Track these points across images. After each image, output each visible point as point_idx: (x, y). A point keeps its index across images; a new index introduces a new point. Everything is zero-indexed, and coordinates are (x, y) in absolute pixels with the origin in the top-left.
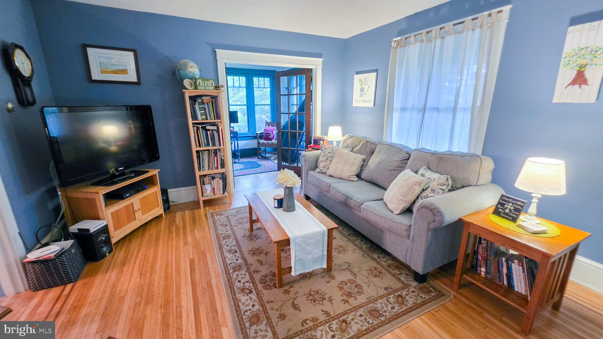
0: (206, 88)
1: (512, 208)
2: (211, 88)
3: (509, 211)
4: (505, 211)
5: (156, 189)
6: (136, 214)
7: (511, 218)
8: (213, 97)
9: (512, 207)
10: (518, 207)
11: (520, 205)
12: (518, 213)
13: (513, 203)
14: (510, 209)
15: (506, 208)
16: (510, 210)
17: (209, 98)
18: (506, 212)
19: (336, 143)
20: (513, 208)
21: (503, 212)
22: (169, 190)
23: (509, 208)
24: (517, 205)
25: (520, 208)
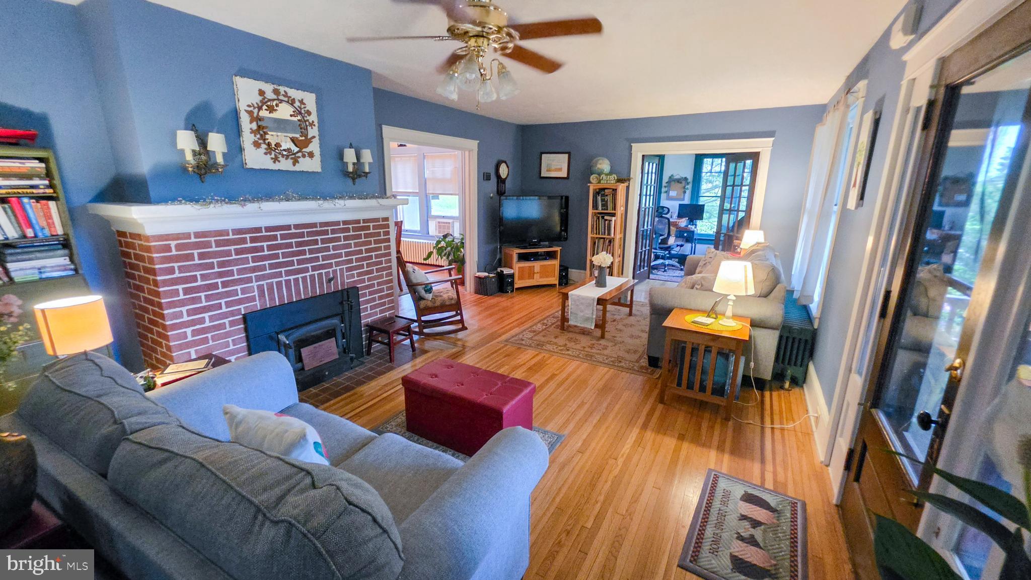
0: (608, 182)
2: (612, 182)
5: (556, 263)
6: (535, 275)
8: (613, 190)
17: (611, 190)
22: (569, 270)
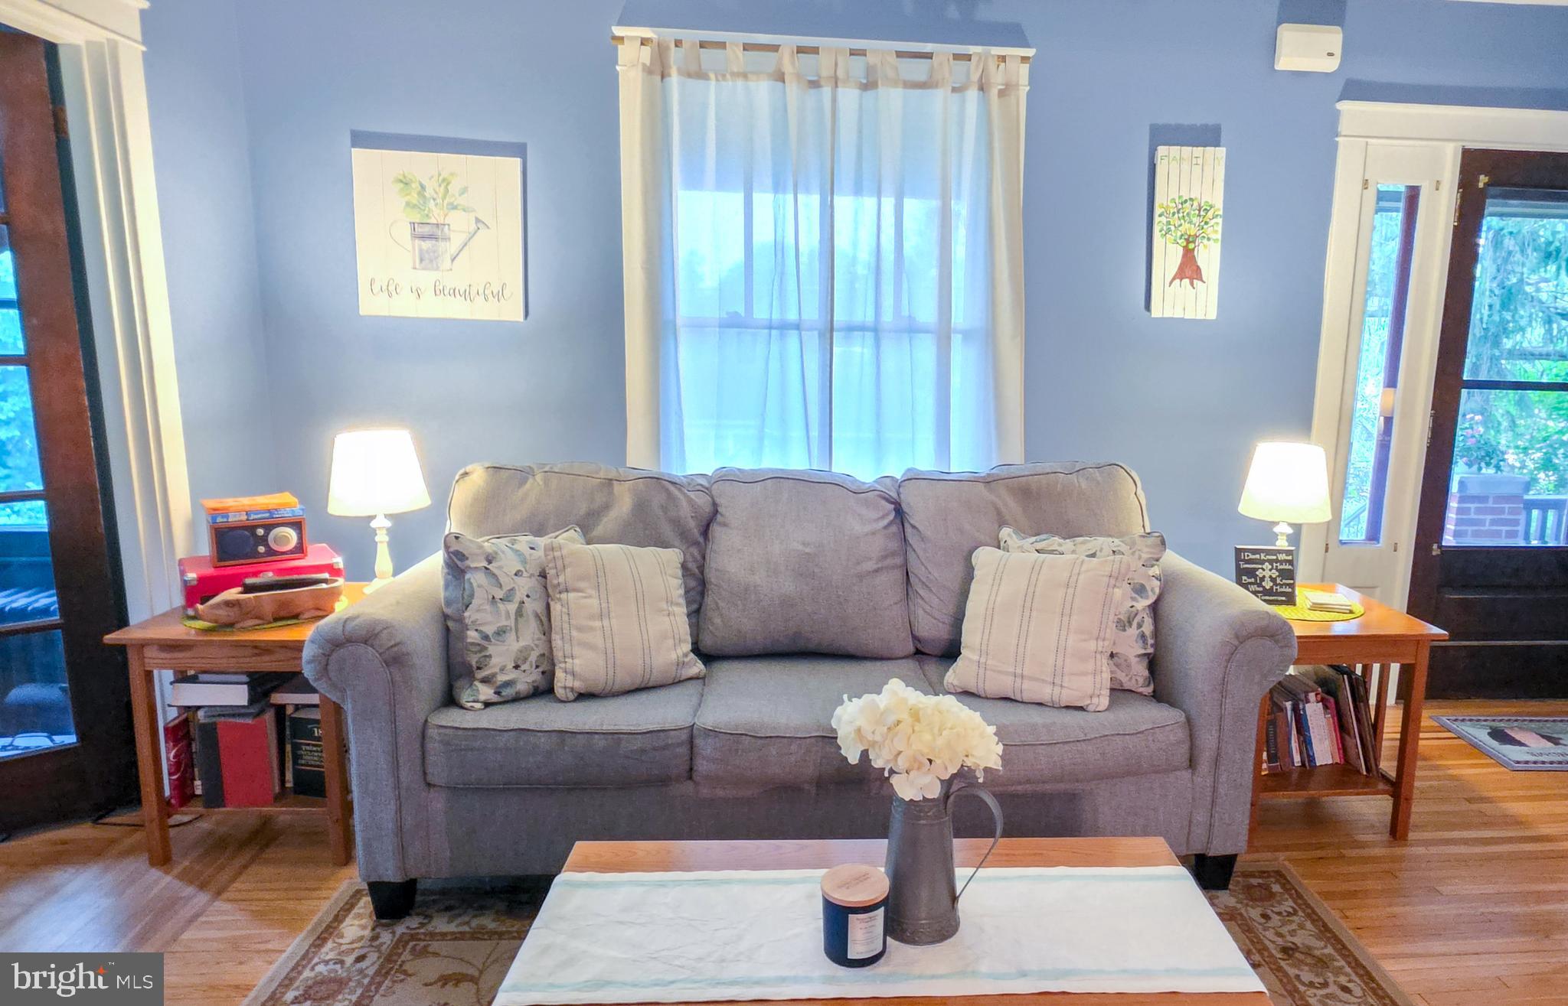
1: (1274, 574)
3: (1272, 584)
4: (1264, 587)
7: (1284, 598)
9: (1274, 571)
10: (1283, 567)
11: (1286, 561)
12: (1292, 582)
13: (1271, 562)
14: (1270, 577)
15: (1263, 579)
16: (1273, 580)
18: (1268, 587)
19: (388, 524)
20: (1277, 574)
21: (1261, 589)
23: (1267, 576)
24: (1282, 562)
25: (1290, 567)
